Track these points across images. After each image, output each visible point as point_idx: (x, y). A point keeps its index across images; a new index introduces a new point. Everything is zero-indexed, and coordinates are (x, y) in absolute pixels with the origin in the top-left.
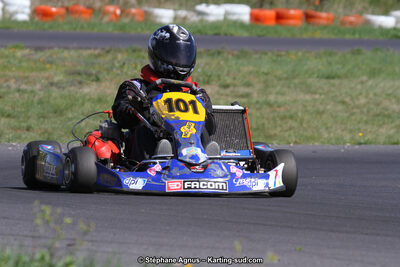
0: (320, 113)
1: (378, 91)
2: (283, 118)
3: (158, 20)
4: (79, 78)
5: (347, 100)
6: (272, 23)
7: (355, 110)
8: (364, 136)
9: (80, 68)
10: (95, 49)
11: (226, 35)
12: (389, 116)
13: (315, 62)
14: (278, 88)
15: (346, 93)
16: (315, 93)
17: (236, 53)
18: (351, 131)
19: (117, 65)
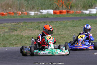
2: (63, 38)
3: (30, 14)
4: (12, 30)
6: (59, 14)
9: (12, 28)
10: (15, 23)
13: (70, 23)
14: (61, 30)
15: (78, 31)
16: (70, 31)
17: (50, 22)
19: (21, 26)
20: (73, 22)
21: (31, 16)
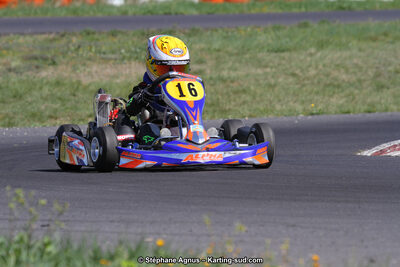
0: (272, 86)
1: (327, 61)
2: (236, 92)
3: (110, 2)
4: (36, 63)
5: (298, 72)
7: (306, 82)
8: (316, 106)
9: (37, 53)
10: (51, 33)
11: (176, 14)
12: (339, 86)
13: (265, 37)
14: (230, 64)
15: (296, 66)
16: (266, 67)
17: (187, 31)
18: (303, 102)
19: (73, 48)
20: (278, 33)
21: (112, 7)
